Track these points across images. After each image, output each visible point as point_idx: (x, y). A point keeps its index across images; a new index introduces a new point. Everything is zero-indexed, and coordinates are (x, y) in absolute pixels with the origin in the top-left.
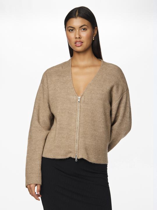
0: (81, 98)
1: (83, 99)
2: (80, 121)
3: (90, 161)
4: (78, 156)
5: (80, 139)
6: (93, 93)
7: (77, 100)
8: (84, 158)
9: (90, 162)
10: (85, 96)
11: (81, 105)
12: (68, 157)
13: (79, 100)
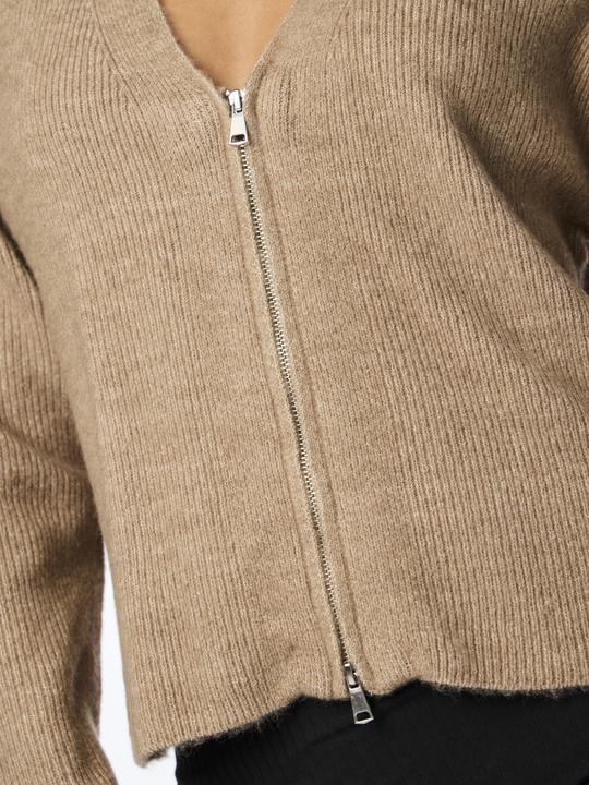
0: (254, 97)
1: (269, 103)
2: (295, 328)
3: (505, 681)
4: (367, 667)
5: (345, 500)
6: (367, 29)
7: (219, 127)
8: (425, 678)
9: (519, 697)
10: (287, 74)
11: (274, 168)
12: (278, 699)
13: (238, 125)
